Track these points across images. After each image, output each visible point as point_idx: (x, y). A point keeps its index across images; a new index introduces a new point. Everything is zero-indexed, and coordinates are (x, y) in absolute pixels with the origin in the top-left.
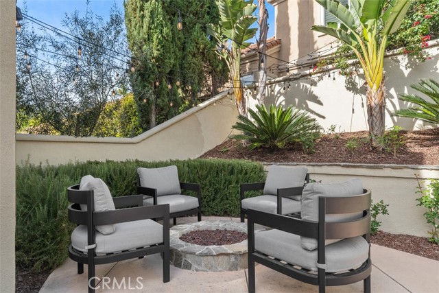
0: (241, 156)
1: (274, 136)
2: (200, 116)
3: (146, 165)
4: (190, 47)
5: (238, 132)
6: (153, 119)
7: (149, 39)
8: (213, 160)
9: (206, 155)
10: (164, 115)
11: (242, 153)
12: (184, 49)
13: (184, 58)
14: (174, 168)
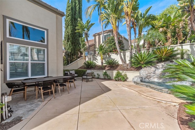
0: (84, 69)
1: (89, 66)
2: (78, 62)
3: (71, 70)
4: (76, 49)
5: (84, 65)
6: (69, 62)
7: (69, 49)
8: (80, 69)
9: (79, 68)
10: (71, 62)
11: (85, 68)
12: (75, 49)
13: (75, 51)
14: (74, 71)
